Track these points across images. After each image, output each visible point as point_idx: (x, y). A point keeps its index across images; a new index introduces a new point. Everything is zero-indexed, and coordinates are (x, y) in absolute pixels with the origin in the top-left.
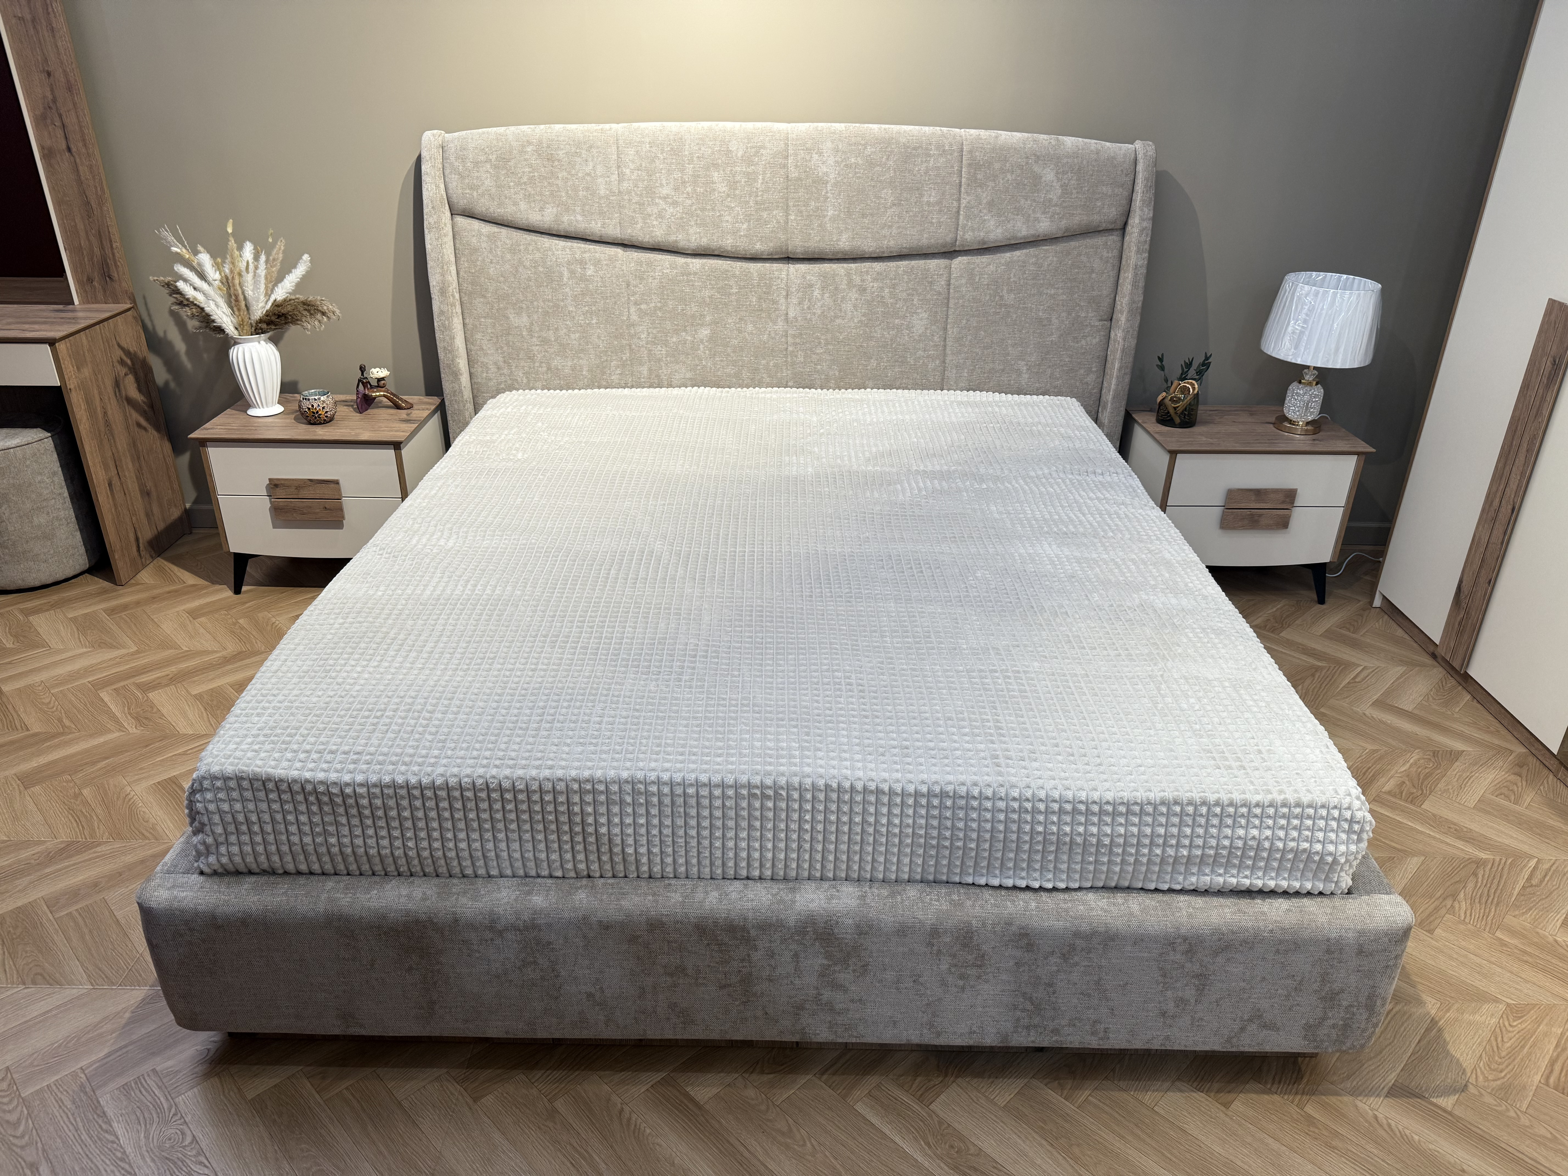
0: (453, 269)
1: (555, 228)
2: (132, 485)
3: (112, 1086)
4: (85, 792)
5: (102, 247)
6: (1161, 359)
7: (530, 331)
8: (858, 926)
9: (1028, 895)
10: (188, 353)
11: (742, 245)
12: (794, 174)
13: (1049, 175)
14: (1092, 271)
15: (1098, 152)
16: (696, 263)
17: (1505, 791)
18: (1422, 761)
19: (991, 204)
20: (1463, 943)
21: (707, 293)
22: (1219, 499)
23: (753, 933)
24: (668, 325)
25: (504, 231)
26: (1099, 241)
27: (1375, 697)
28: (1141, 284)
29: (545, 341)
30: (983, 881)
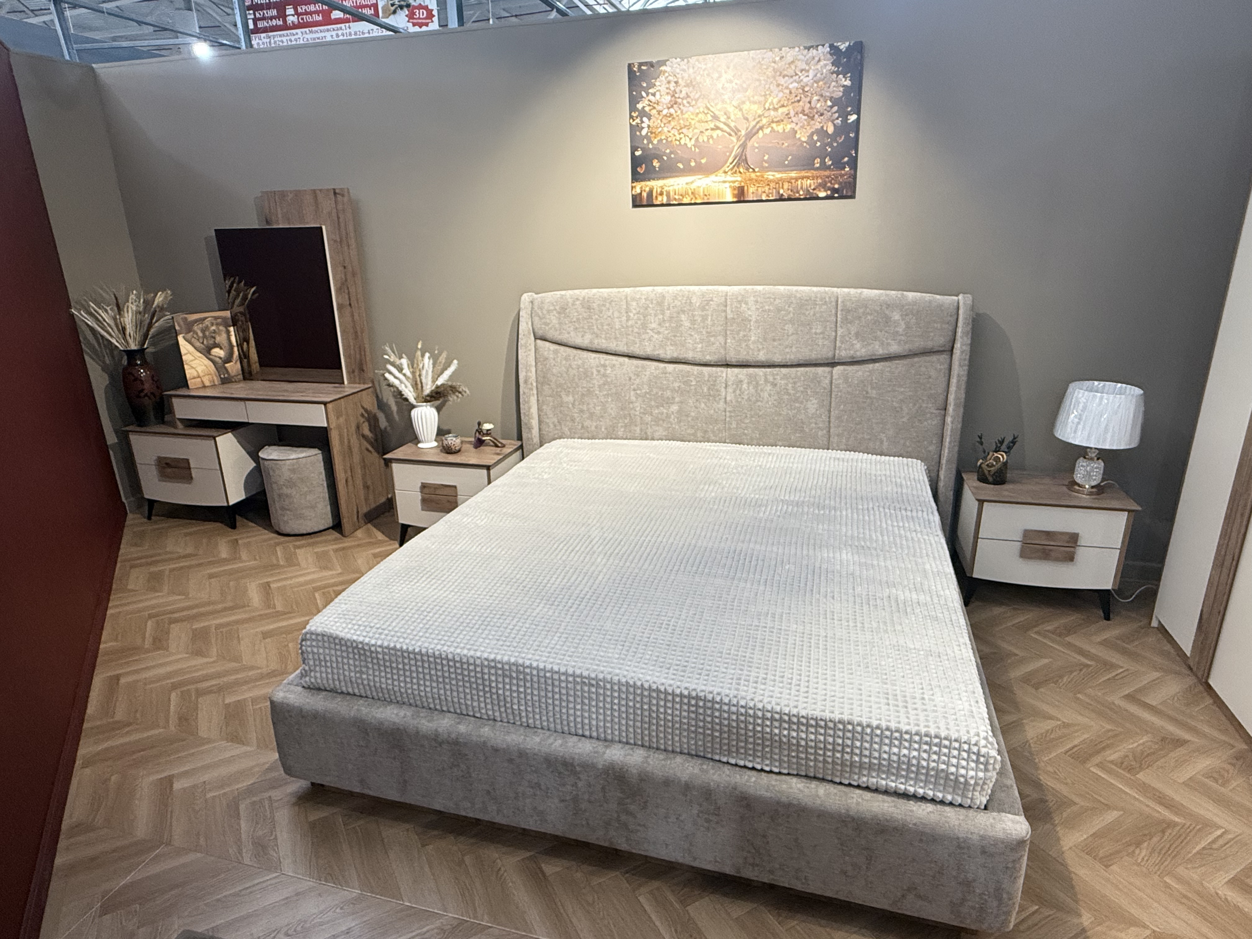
0: (533, 369)
1: (590, 346)
2: (359, 482)
3: (248, 801)
4: (290, 645)
5: (361, 355)
6: (980, 438)
7: (573, 404)
8: (640, 775)
9: (754, 773)
10: (398, 412)
11: (699, 357)
12: (730, 316)
13: (896, 316)
14: (930, 377)
15: (930, 302)
16: (670, 367)
17: (1215, 775)
18: (1150, 743)
19: (857, 335)
20: (1132, 880)
21: (676, 385)
22: (1019, 536)
23: (578, 769)
24: (653, 403)
25: (562, 348)
26: (934, 358)
27: (1127, 692)
28: (963, 387)
29: (582, 411)
30: (725, 759)
